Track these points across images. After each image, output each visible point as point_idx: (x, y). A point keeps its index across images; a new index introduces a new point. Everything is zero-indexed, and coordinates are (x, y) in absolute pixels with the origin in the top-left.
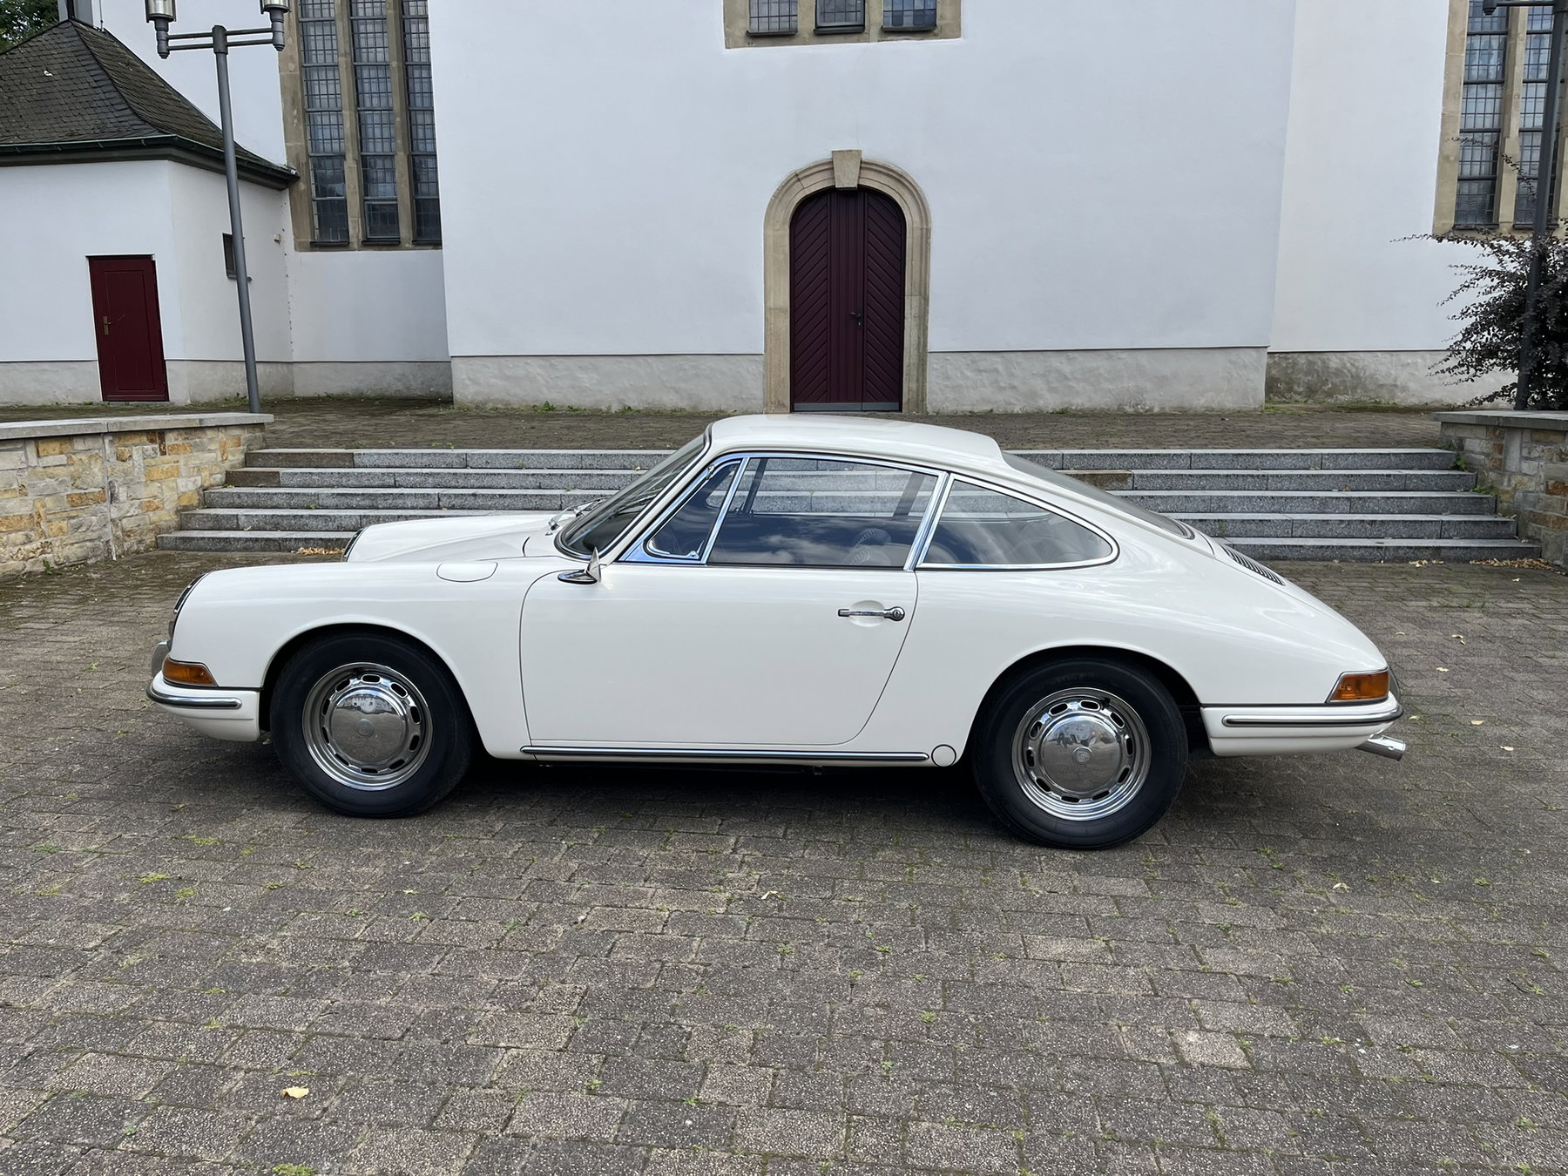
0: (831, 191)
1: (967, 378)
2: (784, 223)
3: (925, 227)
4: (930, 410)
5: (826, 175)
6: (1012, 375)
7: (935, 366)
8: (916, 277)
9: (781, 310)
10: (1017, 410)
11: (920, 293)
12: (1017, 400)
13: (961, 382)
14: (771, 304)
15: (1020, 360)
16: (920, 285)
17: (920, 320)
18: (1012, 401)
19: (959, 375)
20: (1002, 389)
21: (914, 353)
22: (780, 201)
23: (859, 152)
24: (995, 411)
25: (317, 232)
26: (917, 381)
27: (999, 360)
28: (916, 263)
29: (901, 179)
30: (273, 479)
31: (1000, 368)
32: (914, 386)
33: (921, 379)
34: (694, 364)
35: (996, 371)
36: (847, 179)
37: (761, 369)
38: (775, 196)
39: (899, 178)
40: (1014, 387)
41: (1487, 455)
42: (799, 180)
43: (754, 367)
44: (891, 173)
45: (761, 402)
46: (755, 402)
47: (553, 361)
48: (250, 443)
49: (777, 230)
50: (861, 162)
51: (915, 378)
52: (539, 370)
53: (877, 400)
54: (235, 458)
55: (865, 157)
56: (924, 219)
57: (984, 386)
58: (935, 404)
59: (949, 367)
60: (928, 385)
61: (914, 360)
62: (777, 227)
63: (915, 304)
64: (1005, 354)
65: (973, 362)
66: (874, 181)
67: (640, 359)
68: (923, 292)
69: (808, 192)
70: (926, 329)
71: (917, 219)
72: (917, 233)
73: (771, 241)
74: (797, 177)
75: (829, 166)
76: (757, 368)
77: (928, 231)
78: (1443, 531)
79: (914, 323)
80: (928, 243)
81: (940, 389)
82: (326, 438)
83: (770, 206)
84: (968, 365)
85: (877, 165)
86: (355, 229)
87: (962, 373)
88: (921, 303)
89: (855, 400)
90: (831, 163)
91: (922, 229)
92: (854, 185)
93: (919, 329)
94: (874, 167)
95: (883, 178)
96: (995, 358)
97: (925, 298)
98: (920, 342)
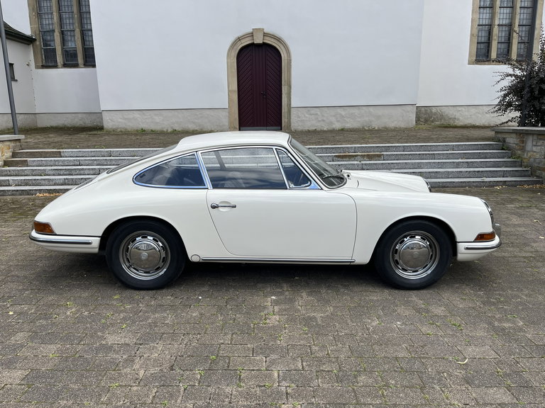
0: (252, 44)
1: (306, 117)
2: (234, 57)
4: (292, 129)
5: (250, 38)
6: (323, 116)
7: (294, 112)
8: (286, 77)
9: (235, 91)
10: (325, 129)
11: (288, 84)
12: (325, 125)
13: (304, 119)
14: (230, 88)
15: (326, 110)
16: (288, 81)
17: (288, 94)
18: (323, 126)
19: (303, 116)
20: (319, 121)
21: (286, 107)
22: (233, 48)
23: (263, 29)
24: (317, 130)
25: (44, 61)
28: (286, 70)
30: (25, 163)
31: (319, 113)
32: (286, 120)
33: (289, 118)
35: (317, 114)
36: (259, 40)
37: (227, 114)
38: (231, 46)
39: (279, 40)
40: (323, 121)
41: (516, 144)
44: (276, 38)
45: (228, 127)
46: (225, 127)
47: (145, 112)
48: (14, 148)
49: (232, 60)
50: (264, 33)
51: (287, 118)
52: (138, 116)
53: (272, 126)
54: (8, 154)
55: (265, 31)
56: (289, 56)
57: (313, 120)
58: (294, 127)
59: (299, 113)
60: (292, 120)
61: (286, 110)
63: (286, 89)
64: (320, 108)
65: (308, 111)
66: (268, 41)
67: (179, 111)
69: (243, 45)
70: (290, 99)
71: (286, 55)
72: (286, 61)
73: (229, 64)
74: (239, 39)
75: (251, 35)
76: (225, 114)
77: (290, 60)
78: (504, 174)
79: (286, 96)
80: (290, 65)
81: (296, 121)
82: (49, 145)
83: (229, 50)
84: (306, 112)
86: (60, 60)
88: (288, 88)
89: (264, 126)
90: (252, 33)
91: (288, 59)
92: (261, 42)
93: (288, 98)
94: (269, 35)
95: (273, 40)
96: (317, 109)
97: (290, 87)
98: (288, 104)
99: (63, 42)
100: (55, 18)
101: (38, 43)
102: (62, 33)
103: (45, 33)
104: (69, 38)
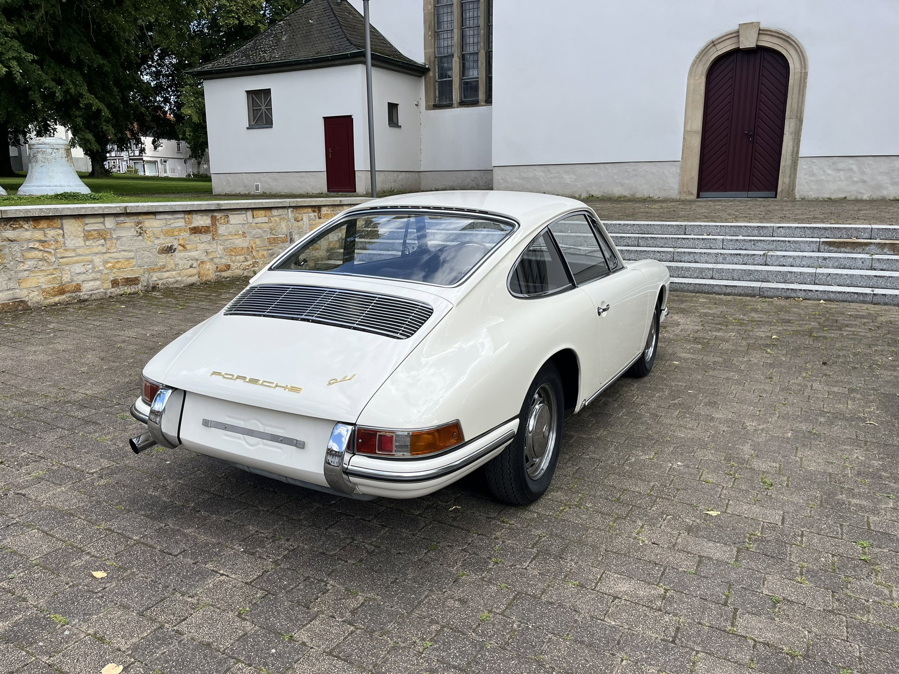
0: (737, 51)
1: (829, 175)
2: (702, 74)
3: (803, 71)
4: (797, 196)
5: (734, 40)
6: (864, 173)
7: (804, 167)
8: (795, 106)
9: (695, 132)
10: (865, 197)
11: (797, 116)
12: (867, 190)
13: (823, 178)
14: (688, 128)
16: (797, 111)
17: (795, 135)
18: (862, 191)
19: (822, 173)
20: (855, 183)
21: (789, 158)
22: (700, 60)
23: (759, 23)
24: (848, 198)
25: (437, 99)
26: (790, 177)
27: (853, 162)
28: (795, 97)
29: (788, 40)
31: (854, 167)
32: (787, 180)
33: (792, 176)
34: (634, 168)
35: (851, 170)
36: (748, 42)
37: (678, 171)
38: (697, 58)
39: (786, 39)
40: (864, 182)
42: (714, 45)
43: (674, 169)
44: (781, 36)
45: (677, 192)
46: (672, 191)
47: (550, 167)
49: (696, 80)
50: (760, 30)
51: (788, 175)
53: (759, 190)
55: (762, 27)
56: (803, 66)
57: (841, 180)
58: (801, 193)
59: (814, 167)
60: (797, 180)
61: (789, 162)
62: (697, 78)
63: (792, 124)
64: (859, 158)
66: (767, 42)
67: (601, 166)
68: (799, 116)
69: (720, 53)
70: (799, 142)
71: (798, 65)
72: (798, 76)
73: (692, 87)
74: (713, 43)
75: (736, 34)
76: (675, 170)
77: (806, 74)
79: (791, 138)
80: (805, 83)
81: (807, 182)
83: (693, 65)
84: (829, 166)
85: (771, 31)
86: (456, 96)
87: (824, 171)
88: (796, 124)
89: (743, 190)
90: (738, 32)
91: (801, 73)
92: (753, 45)
93: (794, 142)
94: (769, 33)
95: (775, 40)
96: (851, 161)
97: (800, 120)
98: (793, 150)
99: (464, 69)
100: (456, 37)
101: (431, 74)
102: (463, 58)
103: (441, 61)
104: (471, 64)
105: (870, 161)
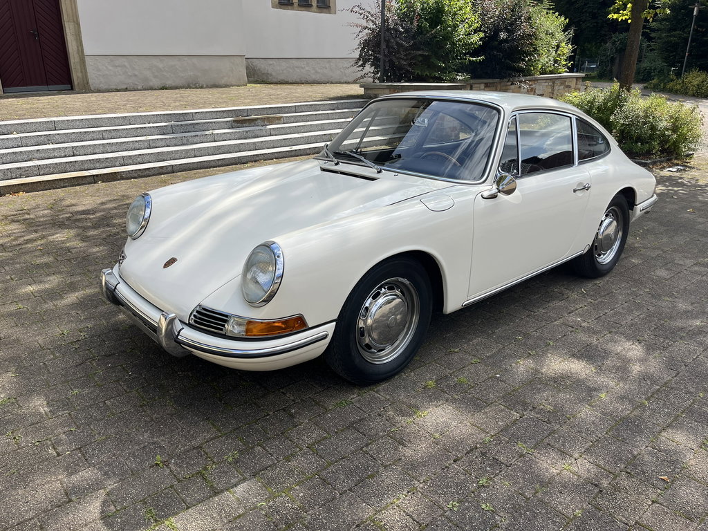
1: (110, 70)
4: (92, 88)
6: (134, 69)
7: (91, 64)
8: (69, 11)
10: (140, 87)
11: (72, 20)
12: (139, 82)
13: (107, 72)
15: (136, 60)
16: (73, 16)
17: (75, 36)
18: (136, 83)
20: (130, 76)
21: (76, 56)
24: (129, 89)
26: (81, 72)
27: (125, 60)
31: (126, 64)
32: (80, 75)
33: (83, 71)
35: (125, 66)
40: (136, 75)
53: (56, 84)
57: (120, 75)
58: (95, 85)
59: (99, 64)
60: (87, 75)
61: (77, 60)
63: (71, 27)
64: (127, 57)
65: (112, 61)
68: (75, 19)
70: (81, 42)
79: (73, 38)
81: (96, 77)
84: (109, 63)
87: (106, 67)
88: (75, 27)
89: (42, 84)
93: (77, 42)
96: (123, 59)
97: (77, 24)
98: (78, 50)
105: (136, 59)
